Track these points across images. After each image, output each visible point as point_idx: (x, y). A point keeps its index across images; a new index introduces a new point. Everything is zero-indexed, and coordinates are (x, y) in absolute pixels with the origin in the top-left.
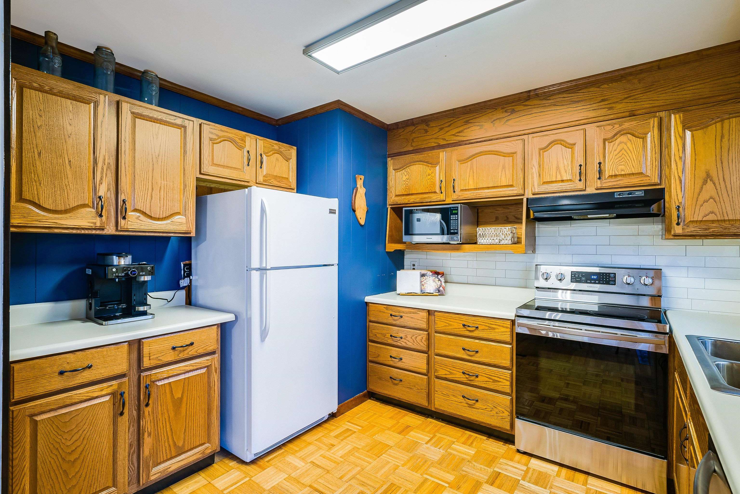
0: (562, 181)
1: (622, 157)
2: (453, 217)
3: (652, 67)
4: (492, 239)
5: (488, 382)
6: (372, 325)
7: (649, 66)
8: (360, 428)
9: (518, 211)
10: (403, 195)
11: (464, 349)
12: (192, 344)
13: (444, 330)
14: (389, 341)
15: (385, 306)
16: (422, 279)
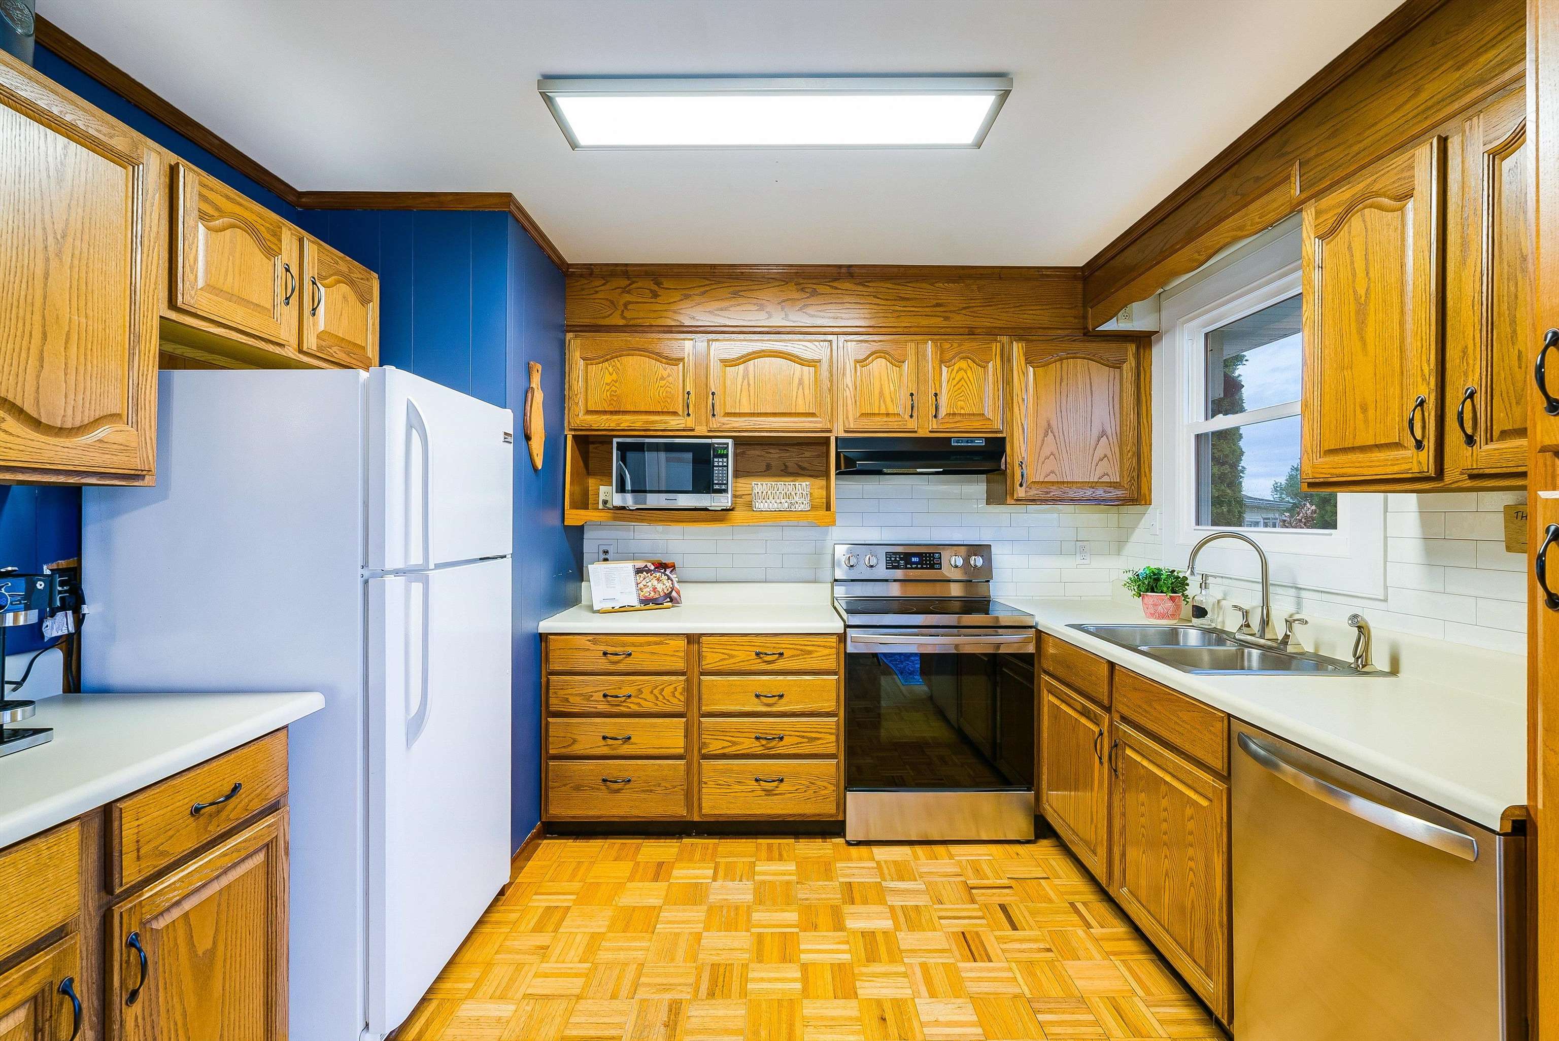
0: (888, 415)
1: (961, 390)
2: (718, 462)
3: (993, 273)
4: (778, 501)
5: (801, 743)
6: (558, 681)
7: (989, 272)
8: (573, 897)
9: (803, 456)
10: (605, 412)
11: (757, 696)
12: (236, 789)
13: (720, 667)
14: (599, 707)
15: (590, 638)
16: (638, 578)
